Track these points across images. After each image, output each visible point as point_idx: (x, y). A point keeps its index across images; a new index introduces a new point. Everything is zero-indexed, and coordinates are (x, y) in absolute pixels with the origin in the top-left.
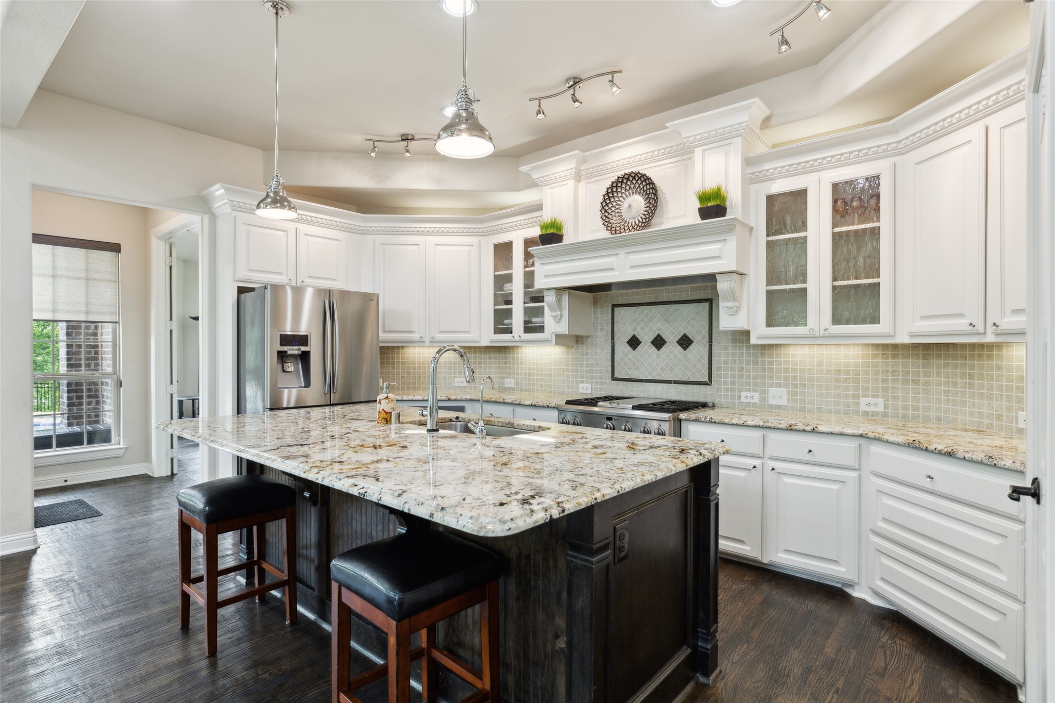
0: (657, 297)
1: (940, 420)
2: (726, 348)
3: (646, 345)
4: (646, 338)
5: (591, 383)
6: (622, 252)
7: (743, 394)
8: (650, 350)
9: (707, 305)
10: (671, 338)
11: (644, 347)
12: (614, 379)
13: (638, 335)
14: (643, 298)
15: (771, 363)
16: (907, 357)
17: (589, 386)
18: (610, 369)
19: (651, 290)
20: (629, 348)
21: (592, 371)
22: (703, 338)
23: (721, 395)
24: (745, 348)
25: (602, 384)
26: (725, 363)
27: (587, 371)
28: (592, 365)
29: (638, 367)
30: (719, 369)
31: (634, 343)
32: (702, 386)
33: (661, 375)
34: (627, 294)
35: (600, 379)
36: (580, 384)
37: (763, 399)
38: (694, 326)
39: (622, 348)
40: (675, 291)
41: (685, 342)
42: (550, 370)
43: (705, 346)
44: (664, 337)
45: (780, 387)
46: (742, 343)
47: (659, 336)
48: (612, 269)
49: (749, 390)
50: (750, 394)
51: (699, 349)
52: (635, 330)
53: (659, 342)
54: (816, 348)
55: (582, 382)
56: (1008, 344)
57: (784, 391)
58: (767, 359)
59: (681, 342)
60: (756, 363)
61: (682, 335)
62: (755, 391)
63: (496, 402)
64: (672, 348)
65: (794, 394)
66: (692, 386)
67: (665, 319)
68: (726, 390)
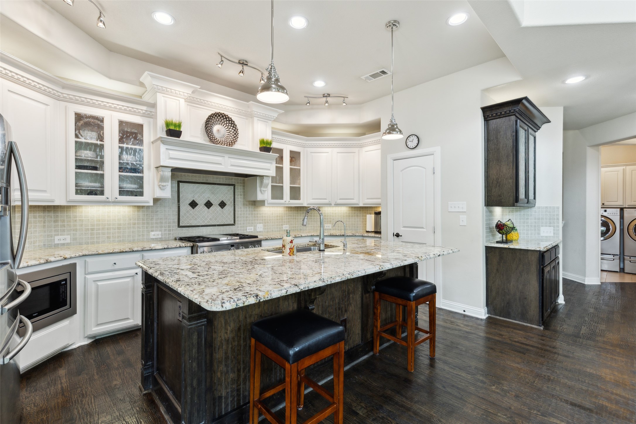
0: (207, 180)
1: (301, 230)
2: (241, 208)
3: (201, 206)
4: (201, 202)
5: (160, 231)
6: (226, 156)
7: (248, 228)
8: (204, 209)
9: (232, 187)
10: (215, 202)
11: (199, 207)
12: (179, 226)
13: (196, 200)
14: (199, 179)
15: (257, 214)
16: (293, 211)
17: (160, 233)
18: (176, 220)
19: (204, 176)
20: (190, 208)
21: (161, 223)
22: (231, 203)
23: (239, 229)
24: (248, 208)
25: (170, 230)
26: (241, 215)
27: (156, 223)
28: (161, 219)
29: (196, 218)
30: (238, 217)
31: (193, 204)
32: (231, 226)
33: (210, 222)
34: (188, 176)
35: (168, 227)
36: (151, 233)
37: (255, 229)
38: (226, 197)
39: (185, 207)
40: (217, 178)
41: (222, 205)
42: (120, 224)
43: (232, 207)
44: (212, 202)
45: (260, 224)
46: (247, 205)
47: (209, 201)
48: (221, 164)
49: (250, 226)
50: (250, 228)
51: (229, 208)
52: (194, 197)
53: (209, 205)
54: (271, 208)
55: (152, 231)
56: (322, 207)
57: (262, 225)
58: (256, 212)
59: (207, 205)
60: (252, 214)
61: (221, 201)
62: (252, 226)
63: (122, 252)
64: (216, 208)
65: (265, 226)
66: (226, 226)
67: (212, 192)
68: (241, 227)
